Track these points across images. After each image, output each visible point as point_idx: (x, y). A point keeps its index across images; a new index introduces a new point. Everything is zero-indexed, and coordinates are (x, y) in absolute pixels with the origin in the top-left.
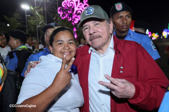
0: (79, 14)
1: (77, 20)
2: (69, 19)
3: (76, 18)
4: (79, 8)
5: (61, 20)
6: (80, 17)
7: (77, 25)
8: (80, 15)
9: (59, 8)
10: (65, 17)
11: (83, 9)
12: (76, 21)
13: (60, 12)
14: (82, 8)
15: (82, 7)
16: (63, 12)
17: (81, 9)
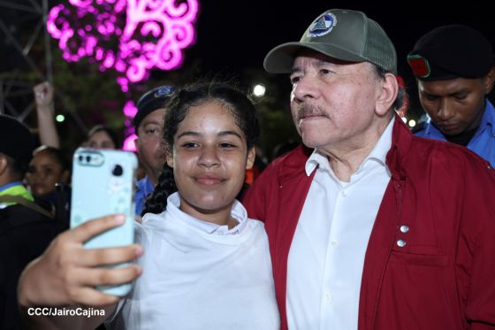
0: (152, 38)
1: (141, 64)
2: (103, 60)
3: (137, 54)
4: (148, 9)
5: (64, 66)
6: (153, 52)
7: (140, 88)
8: (156, 43)
9: (55, 12)
10: (82, 52)
11: (170, 16)
12: (136, 72)
13: (59, 27)
14: (166, 12)
15: (162, 8)
16: (72, 26)
17: (157, 15)
